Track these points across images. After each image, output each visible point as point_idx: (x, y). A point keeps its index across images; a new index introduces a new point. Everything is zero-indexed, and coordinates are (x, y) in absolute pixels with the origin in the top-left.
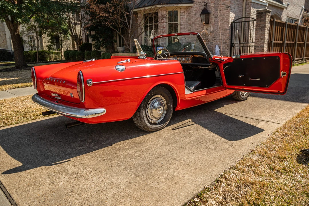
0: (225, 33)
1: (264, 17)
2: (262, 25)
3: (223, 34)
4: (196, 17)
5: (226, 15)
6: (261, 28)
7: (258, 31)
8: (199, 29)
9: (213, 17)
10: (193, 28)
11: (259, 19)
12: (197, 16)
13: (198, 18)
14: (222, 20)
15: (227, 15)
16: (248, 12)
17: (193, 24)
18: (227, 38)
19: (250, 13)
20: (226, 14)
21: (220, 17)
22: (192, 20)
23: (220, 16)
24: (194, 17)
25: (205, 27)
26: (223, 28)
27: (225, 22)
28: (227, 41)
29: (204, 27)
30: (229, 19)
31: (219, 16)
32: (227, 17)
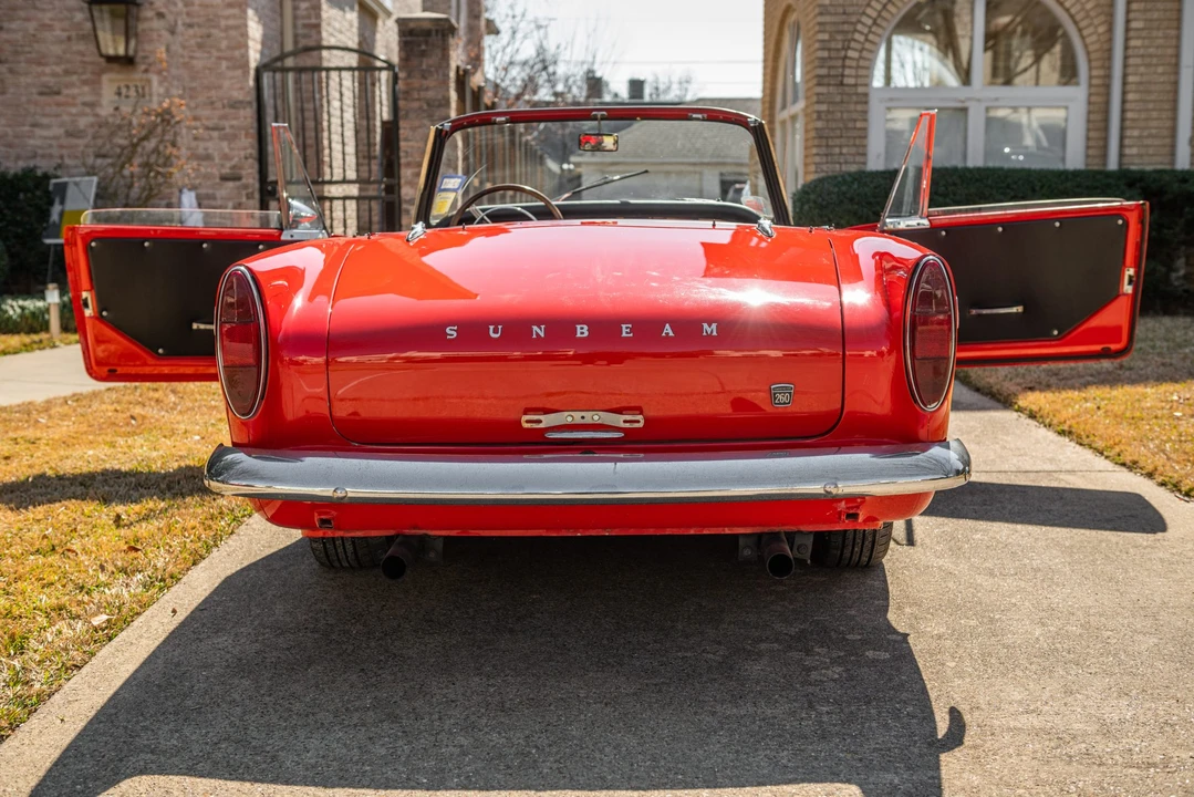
0: (226, 124)
1: (439, 52)
2: (430, 94)
3: (214, 129)
4: (40, 15)
5: (223, 23)
6: (425, 107)
7: (416, 123)
8: (65, 92)
9: (156, 24)
10: (23, 80)
11: (415, 61)
12: (43, 10)
13: (57, 25)
14: (200, 46)
15: (231, 22)
16: (303, 18)
17: (22, 58)
18: (242, 153)
19: (317, 27)
20: (227, 18)
21: (191, 31)
22: (9, 31)
23: (190, 26)
24: (22, 14)
25: (111, 81)
26: (213, 93)
27: (224, 64)
28: (241, 168)
29: (105, 78)
30: (246, 47)
31: (180, 22)
32: (233, 33)
